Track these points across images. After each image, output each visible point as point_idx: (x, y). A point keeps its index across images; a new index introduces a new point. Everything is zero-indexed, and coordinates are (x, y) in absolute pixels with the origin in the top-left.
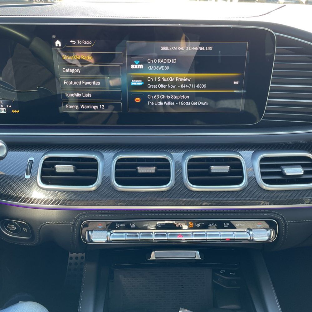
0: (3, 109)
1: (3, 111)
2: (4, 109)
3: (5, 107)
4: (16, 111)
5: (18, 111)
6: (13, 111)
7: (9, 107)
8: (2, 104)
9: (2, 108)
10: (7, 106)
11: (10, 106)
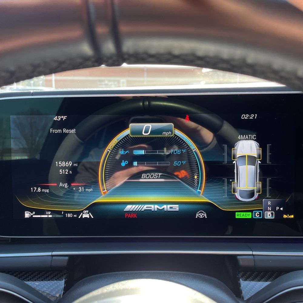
0: (269, 213)
1: (270, 215)
2: (271, 213)
3: (273, 209)
4: (289, 215)
5: (292, 216)
6: (285, 216)
7: (279, 210)
8: (269, 206)
9: (269, 211)
10: (277, 208)
11: (282, 209)
